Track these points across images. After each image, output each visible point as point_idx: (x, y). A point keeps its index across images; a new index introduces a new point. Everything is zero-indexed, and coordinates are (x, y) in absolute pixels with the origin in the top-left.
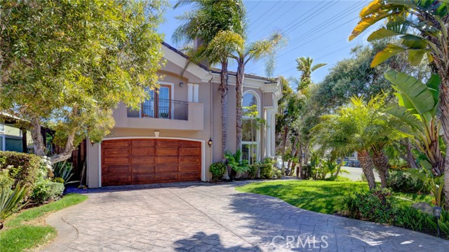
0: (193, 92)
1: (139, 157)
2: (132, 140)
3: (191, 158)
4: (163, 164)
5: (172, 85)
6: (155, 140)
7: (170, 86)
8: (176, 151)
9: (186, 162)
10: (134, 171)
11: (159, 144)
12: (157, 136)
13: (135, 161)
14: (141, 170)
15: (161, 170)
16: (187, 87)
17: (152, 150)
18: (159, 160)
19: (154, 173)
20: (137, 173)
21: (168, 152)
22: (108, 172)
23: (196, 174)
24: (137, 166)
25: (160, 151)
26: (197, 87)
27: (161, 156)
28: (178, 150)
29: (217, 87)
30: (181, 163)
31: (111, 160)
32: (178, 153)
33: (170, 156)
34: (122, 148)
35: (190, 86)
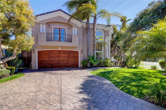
0: (75, 31)
1: (53, 58)
2: (50, 51)
3: (74, 58)
4: (63, 60)
5: (66, 28)
6: (60, 50)
7: (65, 29)
8: (68, 55)
9: (72, 59)
10: (51, 63)
11: (61, 52)
12: (60, 49)
13: (51, 59)
14: (54, 63)
15: (62, 63)
16: (72, 29)
17: (58, 55)
18: (61, 59)
19: (59, 64)
20: (52, 64)
21: (65, 55)
22: (41, 63)
23: (76, 65)
24: (52, 61)
25: (62, 55)
26: (76, 29)
27: (62, 57)
28: (69, 54)
29: (85, 29)
30: (70, 60)
31: (42, 58)
32: (69, 56)
33: (65, 57)
34: (46, 54)
35: (74, 28)
